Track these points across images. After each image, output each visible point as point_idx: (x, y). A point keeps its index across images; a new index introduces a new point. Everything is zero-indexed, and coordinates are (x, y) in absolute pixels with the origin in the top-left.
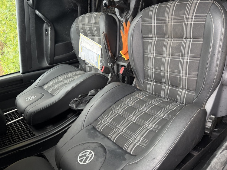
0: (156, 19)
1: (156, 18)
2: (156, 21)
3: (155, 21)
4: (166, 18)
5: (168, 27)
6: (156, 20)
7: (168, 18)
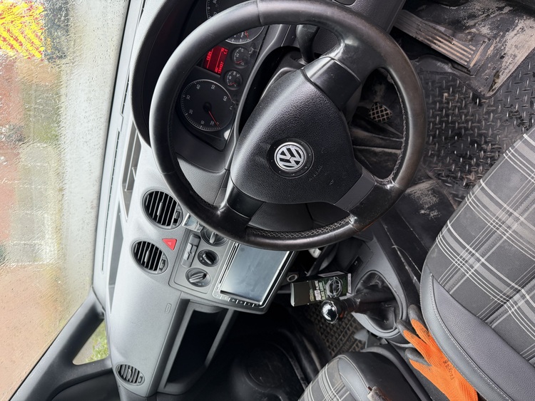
0: (471, 249)
1: (468, 247)
2: (477, 251)
3: (473, 255)
4: (491, 223)
5: (521, 237)
6: (474, 252)
7: (497, 218)
